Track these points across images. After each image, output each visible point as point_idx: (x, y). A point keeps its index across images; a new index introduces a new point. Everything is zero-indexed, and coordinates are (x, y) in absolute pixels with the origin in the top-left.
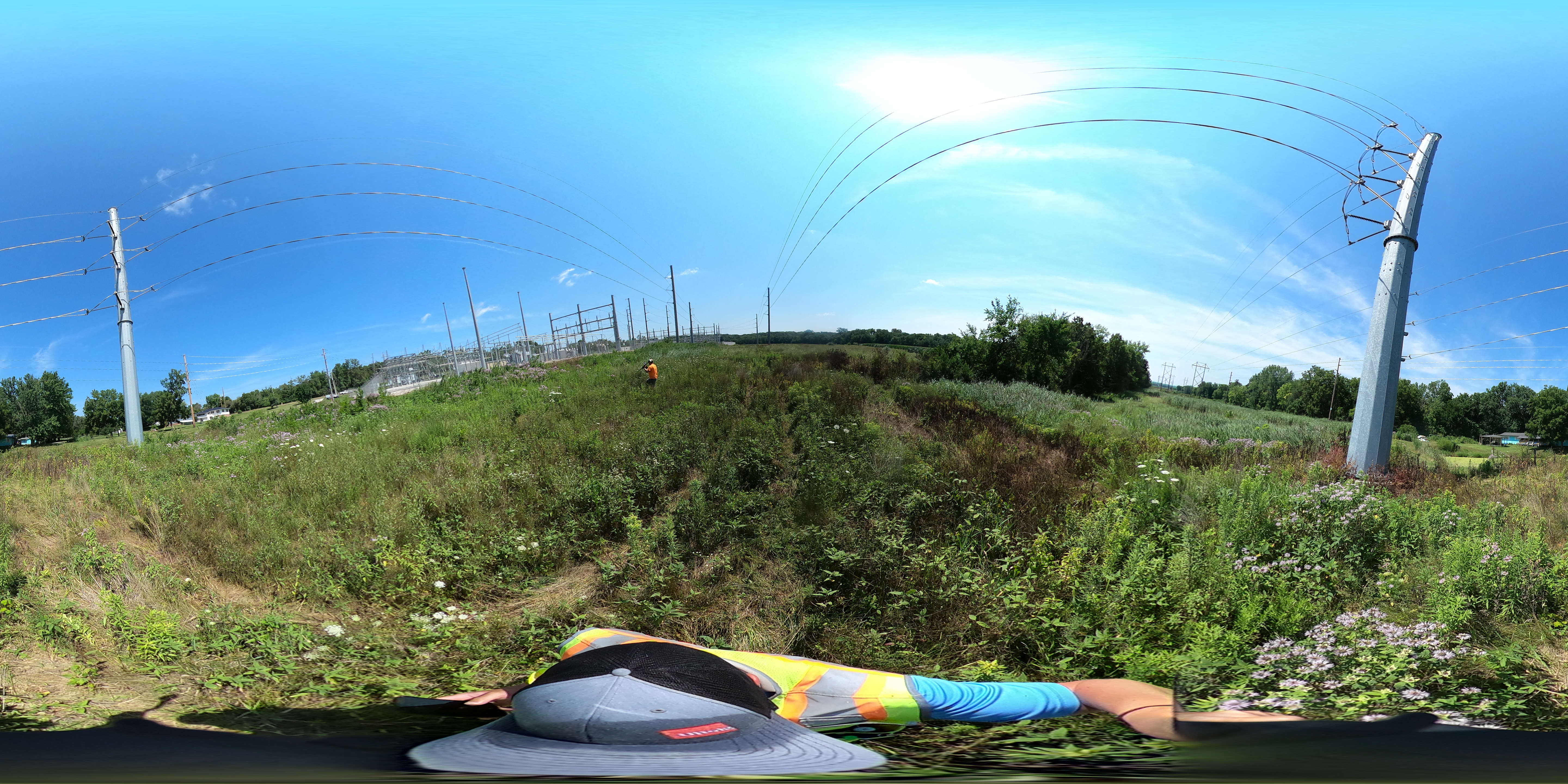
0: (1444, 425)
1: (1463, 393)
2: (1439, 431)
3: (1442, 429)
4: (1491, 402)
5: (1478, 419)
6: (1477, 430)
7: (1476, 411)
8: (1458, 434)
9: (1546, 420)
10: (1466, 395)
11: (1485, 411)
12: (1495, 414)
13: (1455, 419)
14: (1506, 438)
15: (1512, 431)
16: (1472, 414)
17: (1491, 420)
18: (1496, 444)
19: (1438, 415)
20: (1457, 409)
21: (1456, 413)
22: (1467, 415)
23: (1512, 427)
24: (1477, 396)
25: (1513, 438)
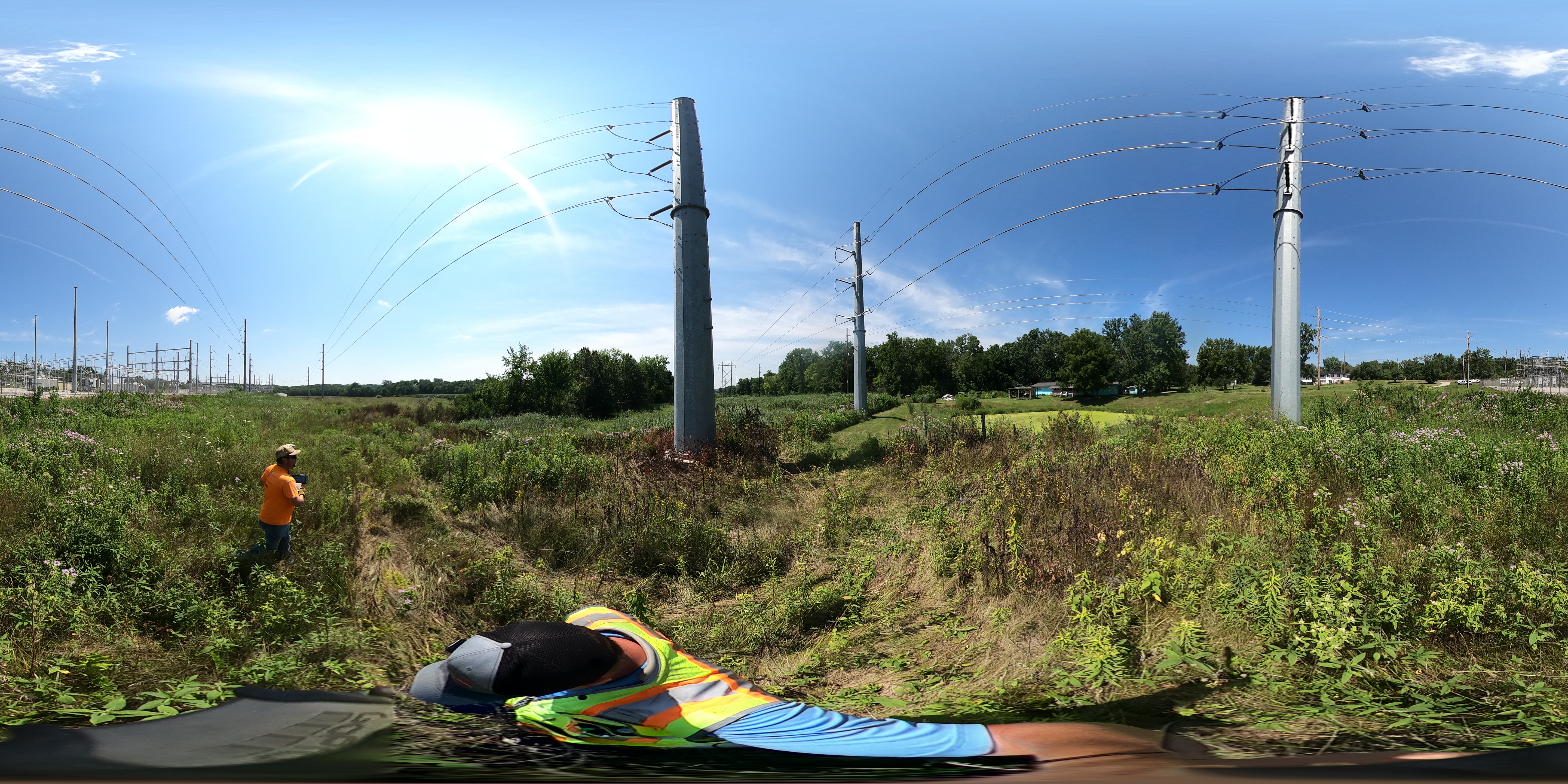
0: (975, 380)
1: (993, 345)
2: (969, 388)
3: (973, 385)
4: (1021, 351)
5: (1011, 371)
6: (1010, 382)
7: (1008, 362)
8: (989, 389)
9: (1077, 367)
10: (997, 346)
11: (1017, 361)
12: (1028, 363)
13: (985, 373)
14: (1039, 389)
15: (1046, 381)
16: (1004, 365)
17: (1023, 371)
18: (1027, 396)
19: (967, 371)
20: (987, 362)
21: (985, 367)
22: (998, 367)
23: (1046, 377)
24: (1007, 346)
25: (1046, 388)
